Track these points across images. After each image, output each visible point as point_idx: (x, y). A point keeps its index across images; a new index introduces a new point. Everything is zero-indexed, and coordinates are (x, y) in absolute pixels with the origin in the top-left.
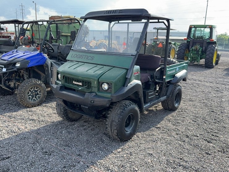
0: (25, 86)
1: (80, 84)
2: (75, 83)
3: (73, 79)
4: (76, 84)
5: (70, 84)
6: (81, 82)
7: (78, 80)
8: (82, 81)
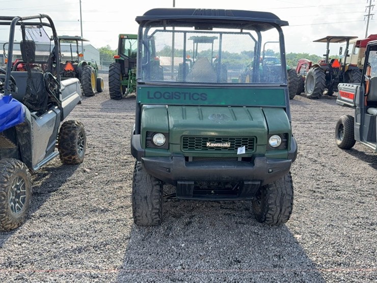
0: (6, 180)
1: (227, 145)
2: (213, 145)
3: (207, 139)
4: (212, 148)
5: (196, 149)
6: (227, 141)
7: (220, 139)
8: (230, 139)
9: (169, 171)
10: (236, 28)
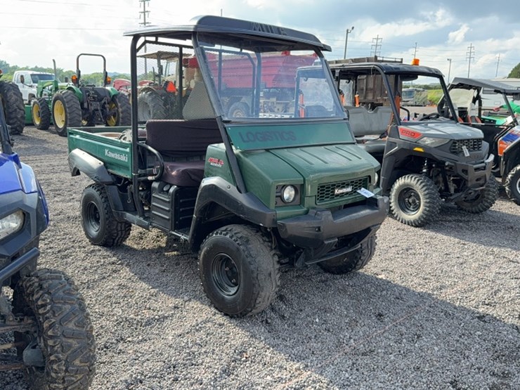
1: (349, 189)
3: (334, 185)
9: (319, 230)
10: (235, 46)
